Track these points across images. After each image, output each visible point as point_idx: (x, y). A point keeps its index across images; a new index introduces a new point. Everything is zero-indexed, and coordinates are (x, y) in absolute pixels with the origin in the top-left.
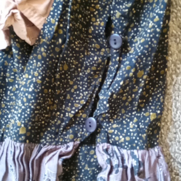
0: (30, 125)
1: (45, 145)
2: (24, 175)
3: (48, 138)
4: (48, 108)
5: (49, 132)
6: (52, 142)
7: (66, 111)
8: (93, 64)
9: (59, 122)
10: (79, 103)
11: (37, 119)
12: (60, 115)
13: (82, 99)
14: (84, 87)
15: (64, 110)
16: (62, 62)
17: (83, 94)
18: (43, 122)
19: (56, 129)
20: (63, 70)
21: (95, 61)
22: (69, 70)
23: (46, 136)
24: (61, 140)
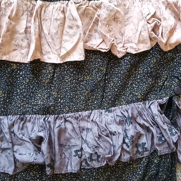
0: (143, 93)
1: (151, 100)
2: (148, 114)
3: (152, 97)
4: (150, 83)
5: (152, 94)
6: (154, 98)
7: (158, 83)
8: (168, 57)
9: (156, 88)
10: (163, 78)
11: (145, 90)
12: (156, 85)
13: (165, 75)
14: (165, 69)
15: (157, 82)
16: (153, 58)
17: (164, 72)
18: (149, 90)
19: (155, 92)
20: (154, 62)
21: (169, 55)
22: (157, 62)
23: (151, 96)
24: (159, 97)
